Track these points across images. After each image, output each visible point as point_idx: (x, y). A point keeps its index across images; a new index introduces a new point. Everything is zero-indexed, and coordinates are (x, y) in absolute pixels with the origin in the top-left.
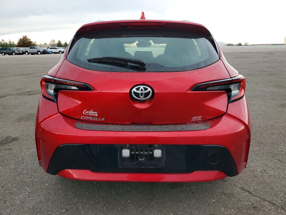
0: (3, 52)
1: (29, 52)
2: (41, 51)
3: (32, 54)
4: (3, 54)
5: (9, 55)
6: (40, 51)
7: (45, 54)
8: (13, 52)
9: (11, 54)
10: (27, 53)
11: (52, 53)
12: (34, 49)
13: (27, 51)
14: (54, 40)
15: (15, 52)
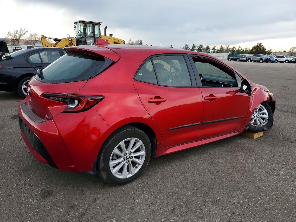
0: (229, 58)
1: (252, 59)
2: (264, 59)
3: (255, 61)
4: (230, 60)
5: (234, 61)
6: (262, 59)
7: (268, 62)
8: (238, 59)
9: (235, 60)
10: (249, 61)
11: (278, 61)
12: (258, 56)
13: (250, 59)
14: (294, 48)
15: (239, 59)
